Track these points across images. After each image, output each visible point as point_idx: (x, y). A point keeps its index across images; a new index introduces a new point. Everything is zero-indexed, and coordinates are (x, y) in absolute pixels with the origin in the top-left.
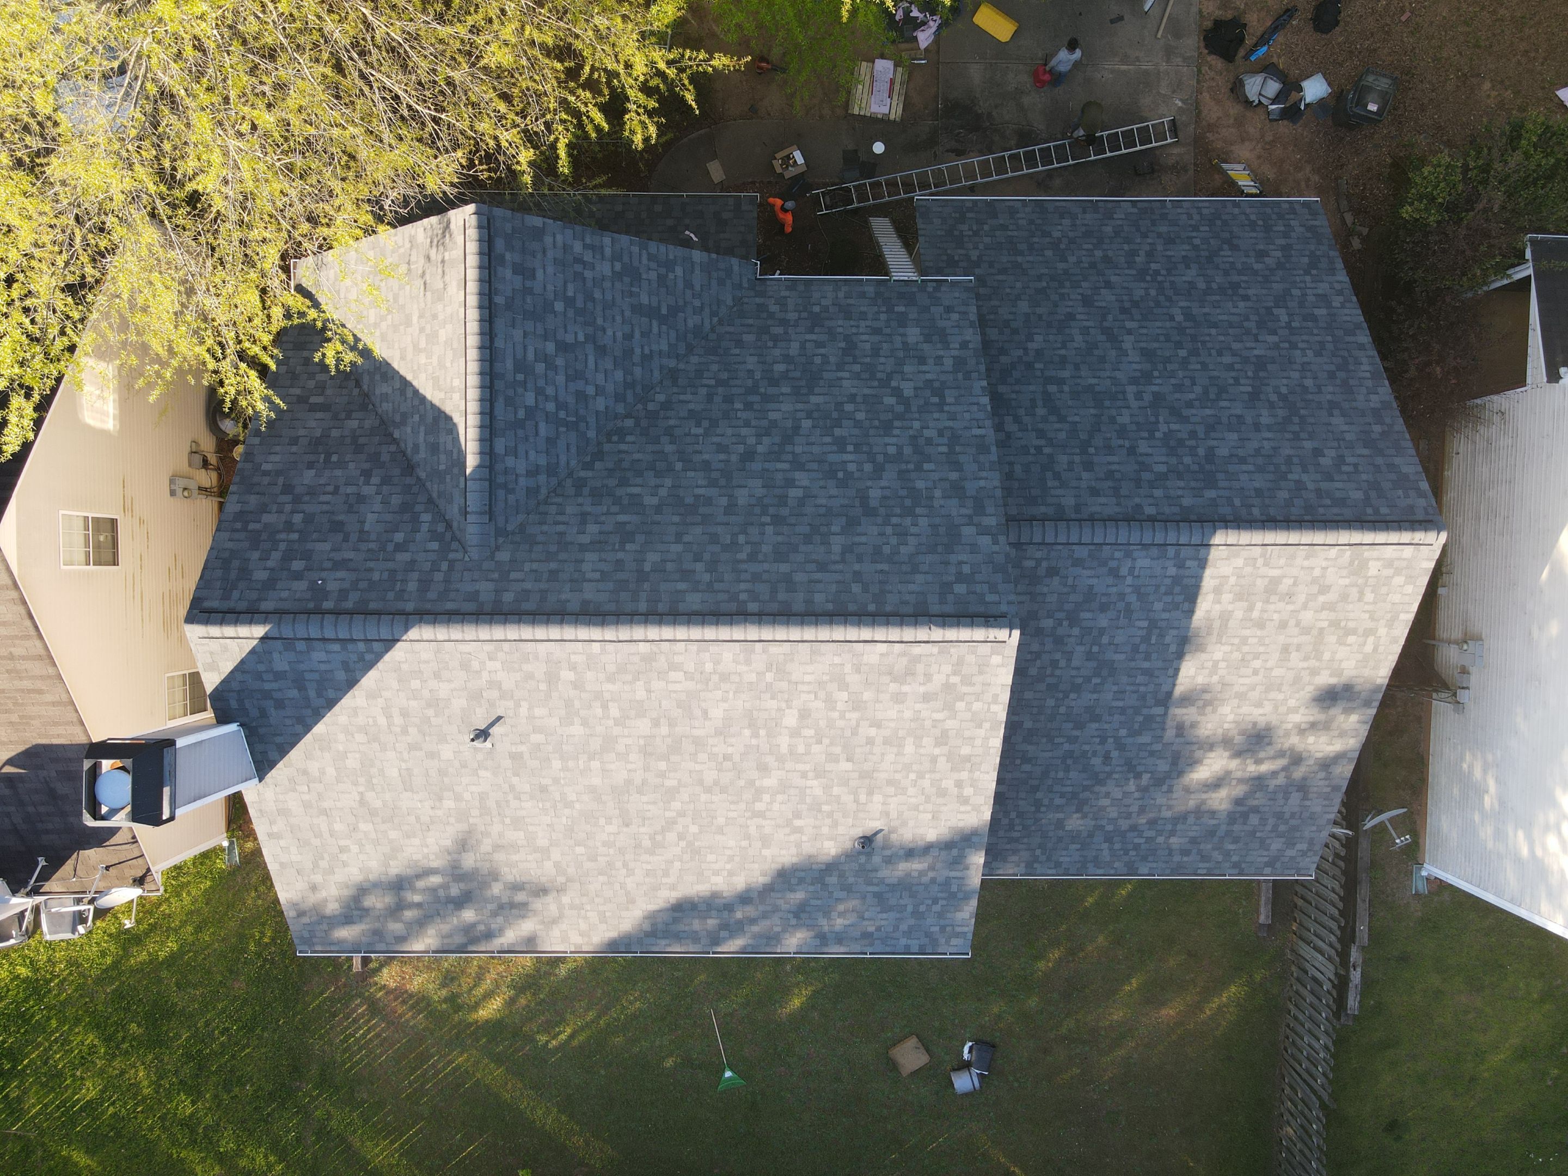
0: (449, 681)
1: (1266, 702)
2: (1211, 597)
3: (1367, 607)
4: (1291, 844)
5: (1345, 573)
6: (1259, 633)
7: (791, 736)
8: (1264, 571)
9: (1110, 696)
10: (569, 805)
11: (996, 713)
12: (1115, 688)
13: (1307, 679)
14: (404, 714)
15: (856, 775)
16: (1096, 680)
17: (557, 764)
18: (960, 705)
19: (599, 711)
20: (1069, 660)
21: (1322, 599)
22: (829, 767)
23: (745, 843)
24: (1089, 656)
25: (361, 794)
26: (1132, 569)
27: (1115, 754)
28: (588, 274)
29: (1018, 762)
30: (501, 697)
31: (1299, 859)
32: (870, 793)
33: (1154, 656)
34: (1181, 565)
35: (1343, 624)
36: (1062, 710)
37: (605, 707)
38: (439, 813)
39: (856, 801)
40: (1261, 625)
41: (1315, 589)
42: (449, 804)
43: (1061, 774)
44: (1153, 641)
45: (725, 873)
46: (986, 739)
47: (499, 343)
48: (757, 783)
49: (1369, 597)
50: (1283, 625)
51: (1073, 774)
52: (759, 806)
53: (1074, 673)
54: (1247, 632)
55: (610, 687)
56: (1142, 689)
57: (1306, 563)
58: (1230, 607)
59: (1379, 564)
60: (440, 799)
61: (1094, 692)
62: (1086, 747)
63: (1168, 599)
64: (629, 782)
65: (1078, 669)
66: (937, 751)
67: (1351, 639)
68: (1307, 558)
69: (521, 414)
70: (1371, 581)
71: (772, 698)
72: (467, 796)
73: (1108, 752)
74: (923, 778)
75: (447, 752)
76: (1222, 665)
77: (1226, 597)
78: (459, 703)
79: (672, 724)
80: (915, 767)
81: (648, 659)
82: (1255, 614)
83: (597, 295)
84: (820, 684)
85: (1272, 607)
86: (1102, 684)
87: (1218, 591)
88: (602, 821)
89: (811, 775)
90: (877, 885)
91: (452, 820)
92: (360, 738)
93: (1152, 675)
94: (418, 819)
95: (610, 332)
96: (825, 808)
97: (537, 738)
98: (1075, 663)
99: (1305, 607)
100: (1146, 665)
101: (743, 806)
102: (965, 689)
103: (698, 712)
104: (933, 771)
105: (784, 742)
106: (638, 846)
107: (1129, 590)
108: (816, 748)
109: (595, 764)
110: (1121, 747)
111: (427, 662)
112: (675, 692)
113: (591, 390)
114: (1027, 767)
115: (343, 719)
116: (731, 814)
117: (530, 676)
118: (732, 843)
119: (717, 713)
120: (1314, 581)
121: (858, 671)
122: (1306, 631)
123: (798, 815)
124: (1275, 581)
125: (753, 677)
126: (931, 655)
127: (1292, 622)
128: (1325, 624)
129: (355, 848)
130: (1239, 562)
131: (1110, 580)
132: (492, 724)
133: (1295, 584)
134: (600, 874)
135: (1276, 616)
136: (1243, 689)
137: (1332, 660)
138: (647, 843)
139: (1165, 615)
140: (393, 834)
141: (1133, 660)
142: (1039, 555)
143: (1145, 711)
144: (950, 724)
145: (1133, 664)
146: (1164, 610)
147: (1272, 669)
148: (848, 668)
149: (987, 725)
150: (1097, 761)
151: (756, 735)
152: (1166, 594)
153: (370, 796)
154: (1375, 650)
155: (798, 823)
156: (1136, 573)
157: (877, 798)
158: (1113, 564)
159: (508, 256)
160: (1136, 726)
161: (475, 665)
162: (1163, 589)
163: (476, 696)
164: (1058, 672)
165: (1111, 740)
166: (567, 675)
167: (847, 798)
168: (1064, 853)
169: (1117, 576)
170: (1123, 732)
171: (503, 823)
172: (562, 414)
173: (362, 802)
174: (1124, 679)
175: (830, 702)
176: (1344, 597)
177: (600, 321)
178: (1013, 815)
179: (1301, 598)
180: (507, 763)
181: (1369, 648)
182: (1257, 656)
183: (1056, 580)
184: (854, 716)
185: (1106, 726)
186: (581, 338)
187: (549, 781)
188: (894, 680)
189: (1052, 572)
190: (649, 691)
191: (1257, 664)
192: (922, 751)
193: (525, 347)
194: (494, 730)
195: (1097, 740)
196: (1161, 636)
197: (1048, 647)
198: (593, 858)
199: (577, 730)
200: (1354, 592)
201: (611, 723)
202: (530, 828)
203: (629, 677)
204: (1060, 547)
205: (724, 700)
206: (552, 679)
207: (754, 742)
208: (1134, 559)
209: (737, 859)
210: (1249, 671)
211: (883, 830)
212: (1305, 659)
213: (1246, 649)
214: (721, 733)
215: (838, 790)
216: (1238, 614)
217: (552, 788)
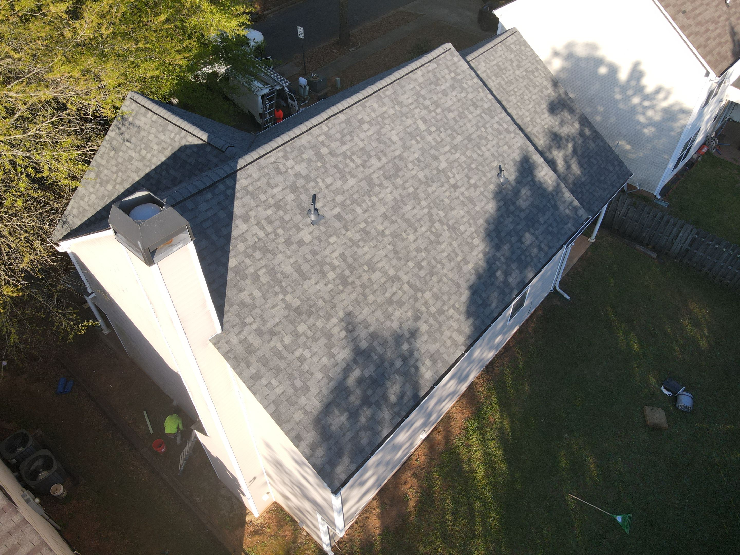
0: (277, 185)
4: (613, 164)
6: (514, 86)
7: (430, 135)
8: (492, 63)
10: (382, 234)
11: (477, 83)
14: (269, 221)
15: (466, 142)
17: (359, 210)
19: (352, 164)
21: (514, 65)
22: (455, 142)
23: (466, 209)
25: (283, 300)
30: (308, 182)
31: (622, 169)
32: (479, 148)
35: (528, 70)
37: (353, 161)
38: (331, 286)
39: (479, 155)
40: (511, 83)
41: (509, 62)
42: (331, 275)
45: (475, 235)
46: (486, 96)
48: (440, 168)
50: (516, 80)
52: (452, 181)
54: (511, 88)
55: (345, 147)
57: (498, 54)
58: (498, 81)
60: (325, 275)
64: (395, 199)
66: (478, 112)
68: (496, 52)
71: (407, 118)
72: (336, 262)
74: (487, 128)
75: (305, 235)
77: (493, 78)
78: (291, 197)
79: (385, 155)
80: (480, 124)
81: (348, 122)
82: (506, 80)
84: (416, 100)
85: (507, 75)
88: (404, 235)
89: (453, 151)
90: (527, 199)
91: (341, 288)
92: (257, 255)
94: (323, 298)
96: (473, 166)
97: (339, 199)
99: (514, 70)
101: (446, 186)
102: (459, 77)
103: (388, 142)
104: (487, 123)
105: (429, 138)
106: (431, 242)
108: (443, 135)
109: (374, 199)
111: (259, 179)
112: (372, 135)
115: (241, 247)
116: (447, 194)
117: (309, 161)
118: (462, 213)
119: (395, 138)
120: (506, 60)
121: (422, 88)
122: (523, 78)
124: (498, 65)
125: (391, 112)
126: (436, 68)
127: (517, 77)
128: (525, 73)
129: (307, 354)
130: (483, 63)
132: (314, 203)
133: (503, 64)
134: (432, 276)
135: (511, 77)
138: (432, 238)
140: (320, 324)
144: (470, 96)
148: (418, 88)
149: (480, 90)
151: (418, 142)
153: (289, 298)
155: (472, 181)
157: (483, 149)
161: (281, 167)
163: (294, 189)
166: (325, 151)
167: (475, 156)
171: (365, 271)
173: (288, 307)
175: (426, 108)
176: (518, 61)
179: (510, 67)
180: (337, 224)
182: (523, 95)
184: (439, 111)
187: (363, 225)
188: (436, 85)
190: (362, 140)
192: (475, 115)
194: (318, 206)
198: (421, 268)
200: (518, 58)
201: (361, 169)
202: (380, 265)
203: (348, 138)
205: (392, 129)
206: (320, 157)
207: (420, 146)
209: (471, 221)
210: (527, 102)
211: (500, 166)
212: (535, 88)
213: (518, 94)
214: (405, 148)
215: (468, 153)
216: (503, 82)
217: (368, 229)
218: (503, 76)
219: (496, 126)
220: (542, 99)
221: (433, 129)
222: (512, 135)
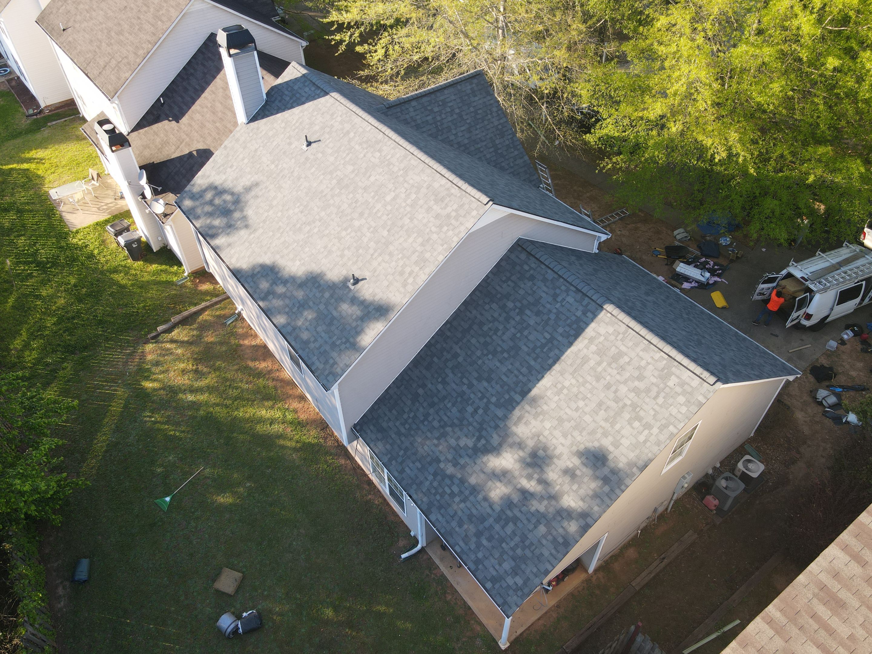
0: (323, 118)
1: (569, 436)
2: (586, 341)
3: (656, 407)
4: (515, 572)
5: (656, 373)
6: (594, 383)
8: (619, 343)
9: (504, 369)
10: (298, 190)
12: (510, 367)
13: (599, 435)
14: (301, 123)
15: (384, 241)
16: (506, 355)
17: (313, 170)
18: (445, 228)
19: (345, 155)
20: (504, 333)
21: (636, 383)
22: (380, 230)
24: (513, 338)
25: (260, 147)
26: (564, 299)
27: (480, 411)
28: (489, 116)
29: (440, 380)
30: (328, 133)
31: (511, 592)
32: (380, 255)
33: (539, 360)
34: (584, 313)
35: (638, 409)
36: (480, 362)
37: (348, 154)
38: (267, 169)
39: (372, 255)
40: (598, 378)
41: (636, 374)
42: (273, 167)
43: (449, 405)
44: (545, 350)
45: (302, 262)
47: (446, 92)
48: (353, 221)
49: (660, 400)
50: (608, 387)
51: (454, 410)
52: (343, 234)
53: (500, 342)
54: (589, 378)
55: (357, 147)
56: (521, 377)
57: (641, 354)
58: (591, 356)
59: (677, 380)
60: (273, 163)
61: (500, 361)
62: (472, 396)
63: (567, 329)
64: (322, 192)
65: (503, 341)
66: (419, 248)
67: (636, 424)
68: (643, 350)
69: (429, 108)
70: (667, 390)
71: (393, 183)
72: (280, 167)
73: (479, 407)
74: (403, 260)
75: (294, 144)
76: (565, 391)
77: (593, 348)
78: (317, 128)
79: (357, 174)
80: (405, 252)
81: (377, 141)
82: (600, 369)
83: (486, 122)
84: (412, 186)
85: (610, 370)
86: (506, 359)
87: (591, 340)
88: (298, 205)
89: (371, 229)
90: (337, 312)
91: (266, 174)
92: (283, 125)
93: (530, 372)
94: (260, 167)
95: (477, 132)
96: (360, 251)
97: (320, 155)
98: (505, 337)
99: (625, 382)
100: (532, 363)
101: (339, 229)
103: (368, 175)
104: (408, 258)
105: (378, 207)
106: (294, 225)
107: (555, 311)
108: (385, 218)
109: (322, 177)
110: (486, 409)
111: (326, 106)
112: (371, 161)
113: (454, 132)
114: (440, 387)
115: (287, 115)
116: (332, 231)
117: (343, 129)
118: (319, 247)
119: (372, 179)
120: (639, 368)
122: (617, 400)
123: (349, 248)
124: (621, 354)
125: (396, 169)
126: (456, 196)
127: (613, 388)
128: (629, 402)
129: (234, 168)
130: (611, 330)
131: (550, 299)
132: (315, 142)
133: (629, 363)
134: (272, 231)
135: (608, 378)
136: (565, 417)
137: (618, 432)
138: (298, 226)
139: (560, 338)
140: (248, 169)
141: (529, 355)
142: (533, 265)
143: (512, 393)
144: (435, 237)
145: (527, 358)
146: (561, 334)
147: (586, 414)
148: (426, 185)
150: (470, 409)
151: (373, 197)
152: (568, 325)
153: (260, 149)
154: (645, 442)
155: (346, 252)
156: (563, 304)
157: (380, 259)
158: (558, 291)
159: (474, 85)
160: (502, 400)
161: (335, 116)
162: (569, 321)
163: (323, 128)
164: (494, 337)
165: (485, 400)
166: (352, 135)
167: (371, 251)
168: (411, 465)
169: (555, 299)
170: (494, 400)
171: (275, 185)
172: (439, 124)
173: (256, 150)
174: (517, 364)
175: (407, 197)
176: (648, 390)
177: (478, 127)
178: (412, 415)
179: (627, 375)
180: (303, 160)
181: (642, 438)
182: (584, 398)
183: (530, 284)
184: (408, 209)
185: (490, 389)
186: (468, 121)
187: (304, 176)
189: (532, 278)
190: (365, 156)
191: (581, 404)
193: (451, 101)
194: (313, 145)
195: (480, 395)
196: (550, 350)
197: (501, 319)
198: (278, 222)
199: (332, 159)
200: (655, 390)
201: (343, 162)
202: (279, 194)
203: (365, 146)
204: (543, 267)
205: (380, 174)
206: (347, 134)
207: (370, 200)
208: (568, 295)
209: (312, 257)
210: (573, 405)
211: (366, 279)
212: (606, 420)
213: (582, 389)
214: (365, 189)
215: (372, 244)
216: (592, 363)
217: (301, 180)
218: (605, 364)
219: (408, 270)
220: (590, 434)
221: (389, 208)
222: (402, 290)
